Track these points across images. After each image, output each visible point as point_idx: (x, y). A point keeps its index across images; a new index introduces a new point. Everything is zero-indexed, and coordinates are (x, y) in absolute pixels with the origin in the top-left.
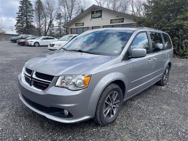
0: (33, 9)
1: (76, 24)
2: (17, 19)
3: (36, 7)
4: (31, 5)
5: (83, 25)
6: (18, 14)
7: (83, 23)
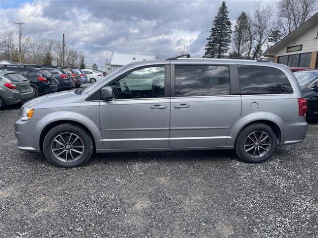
0: (232, 29)
1: (288, 48)
2: (206, 48)
3: (236, 26)
4: (229, 23)
5: (301, 50)
6: (209, 41)
7: (301, 45)
